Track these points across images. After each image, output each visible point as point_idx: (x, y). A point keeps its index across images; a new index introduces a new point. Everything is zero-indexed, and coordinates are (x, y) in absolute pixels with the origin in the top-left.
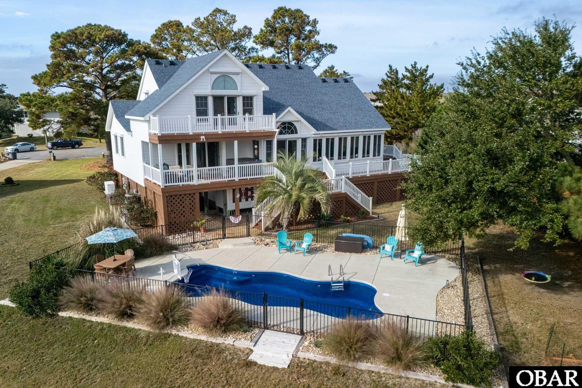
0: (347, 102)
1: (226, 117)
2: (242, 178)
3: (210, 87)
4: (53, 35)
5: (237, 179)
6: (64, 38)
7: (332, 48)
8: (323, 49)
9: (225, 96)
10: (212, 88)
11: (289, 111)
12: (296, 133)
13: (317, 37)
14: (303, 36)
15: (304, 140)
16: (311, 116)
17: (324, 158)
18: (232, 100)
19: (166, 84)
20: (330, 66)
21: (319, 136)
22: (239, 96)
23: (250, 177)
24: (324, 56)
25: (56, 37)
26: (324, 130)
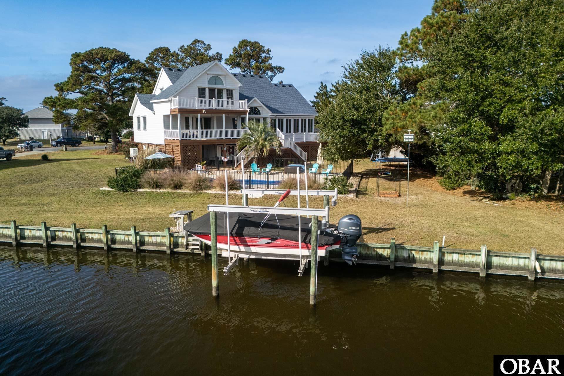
0: (291, 98)
1: (217, 100)
2: (227, 138)
3: (207, 83)
4: (73, 55)
5: (224, 138)
6: (83, 56)
7: (281, 69)
8: (275, 69)
9: (216, 88)
10: (209, 84)
11: (255, 100)
12: (260, 114)
13: (270, 61)
14: (260, 61)
15: (265, 119)
16: (269, 105)
17: (277, 129)
18: (220, 91)
19: (177, 82)
20: (280, 81)
21: (274, 116)
22: (224, 89)
23: (232, 138)
24: (275, 74)
25: (76, 55)
26: (277, 113)
